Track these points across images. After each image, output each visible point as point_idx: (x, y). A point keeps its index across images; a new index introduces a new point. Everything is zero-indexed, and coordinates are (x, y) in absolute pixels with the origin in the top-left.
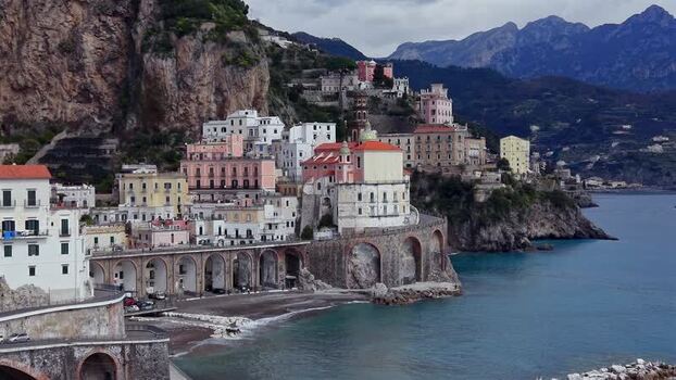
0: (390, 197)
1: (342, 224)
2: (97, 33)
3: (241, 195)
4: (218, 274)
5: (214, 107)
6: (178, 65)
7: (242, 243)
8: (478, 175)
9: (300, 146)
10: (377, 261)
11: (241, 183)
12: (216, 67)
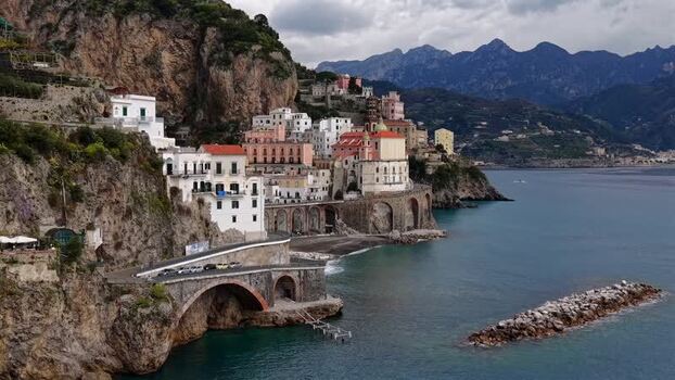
0: (397, 171)
1: (365, 189)
2: (172, 51)
3: (287, 168)
4: (281, 223)
5: (260, 106)
6: (234, 76)
7: (293, 202)
8: (427, 155)
9: (327, 135)
10: (390, 215)
11: (287, 160)
12: (262, 77)
